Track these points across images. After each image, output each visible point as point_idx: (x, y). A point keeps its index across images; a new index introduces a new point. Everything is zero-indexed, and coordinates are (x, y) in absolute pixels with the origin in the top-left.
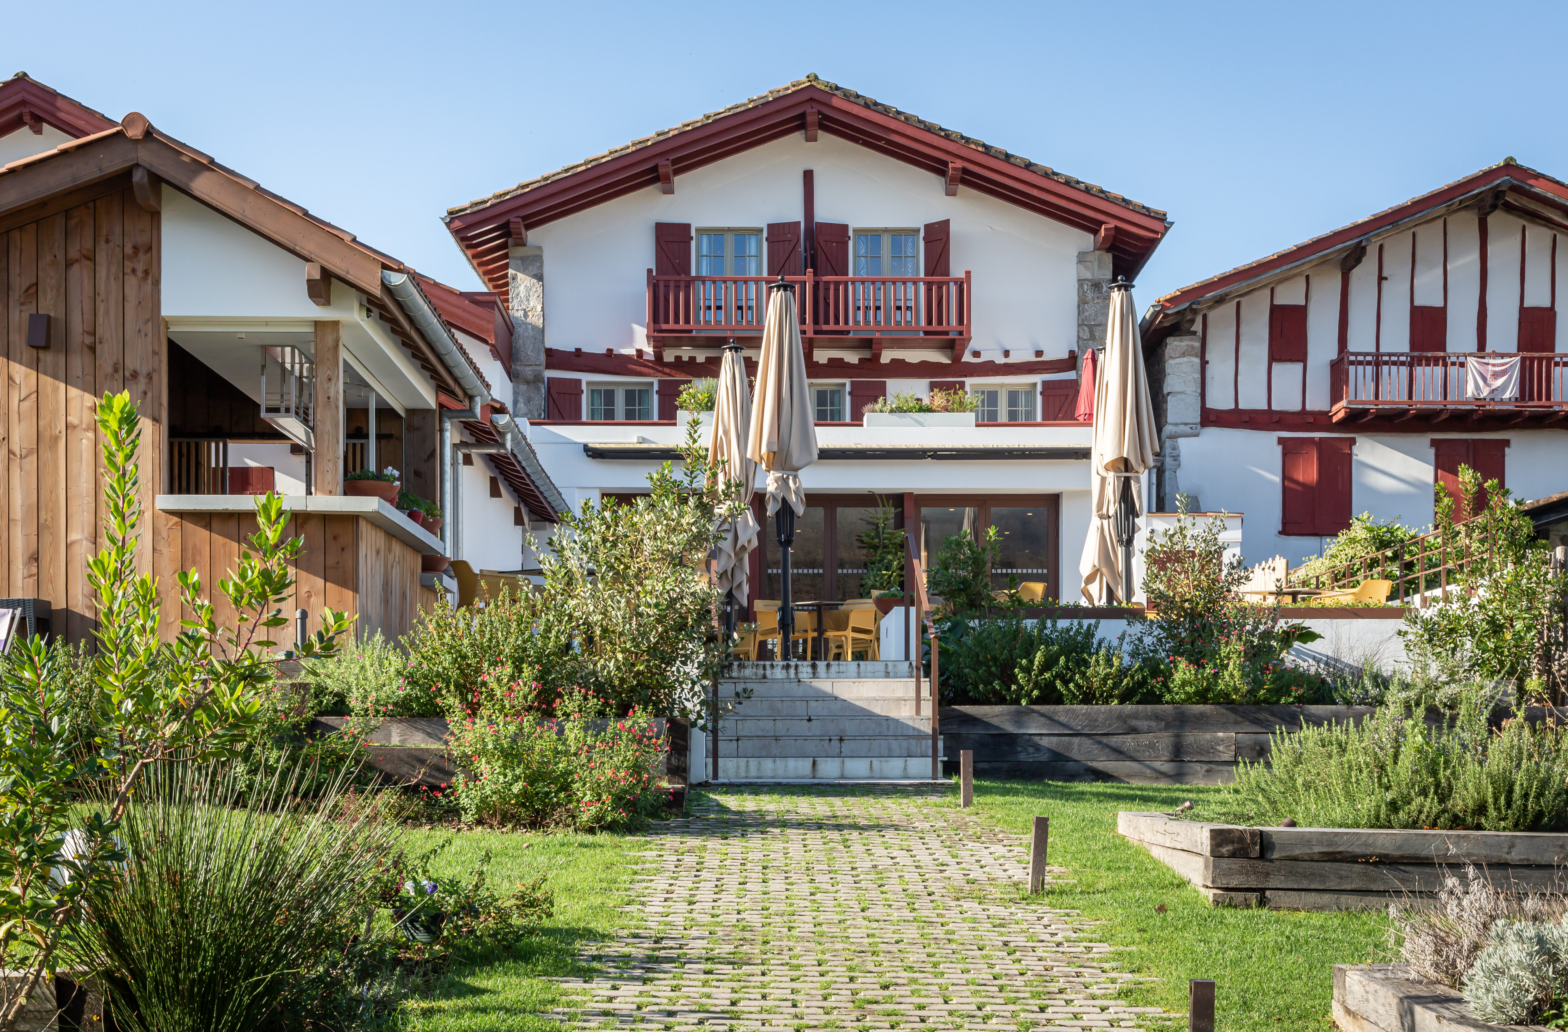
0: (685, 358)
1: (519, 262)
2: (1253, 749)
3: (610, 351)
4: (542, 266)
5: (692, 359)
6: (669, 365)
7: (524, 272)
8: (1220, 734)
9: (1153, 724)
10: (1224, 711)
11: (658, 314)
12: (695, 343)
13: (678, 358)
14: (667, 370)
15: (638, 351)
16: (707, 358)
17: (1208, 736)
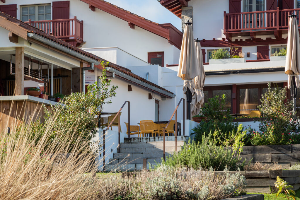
0: (239, 40)
1: (185, 12)
2: (277, 158)
3: (214, 39)
4: (192, 13)
5: (241, 40)
6: (233, 42)
7: (186, 15)
8: (267, 154)
9: (247, 152)
10: (268, 147)
11: (227, 26)
12: (242, 35)
13: (237, 40)
14: (233, 44)
15: (223, 38)
16: (246, 39)
17: (263, 155)
